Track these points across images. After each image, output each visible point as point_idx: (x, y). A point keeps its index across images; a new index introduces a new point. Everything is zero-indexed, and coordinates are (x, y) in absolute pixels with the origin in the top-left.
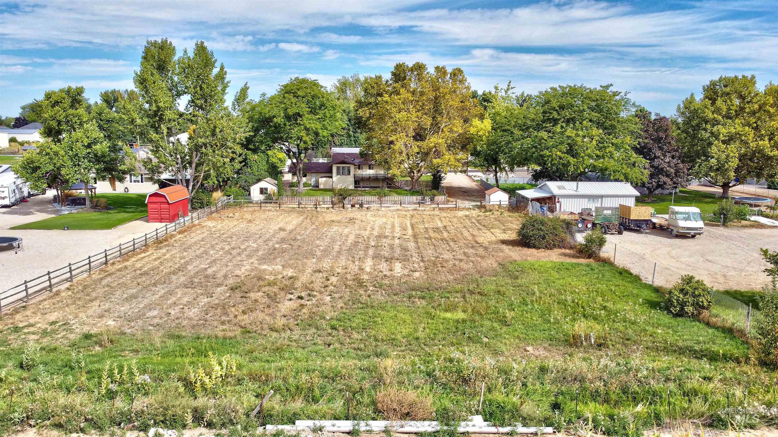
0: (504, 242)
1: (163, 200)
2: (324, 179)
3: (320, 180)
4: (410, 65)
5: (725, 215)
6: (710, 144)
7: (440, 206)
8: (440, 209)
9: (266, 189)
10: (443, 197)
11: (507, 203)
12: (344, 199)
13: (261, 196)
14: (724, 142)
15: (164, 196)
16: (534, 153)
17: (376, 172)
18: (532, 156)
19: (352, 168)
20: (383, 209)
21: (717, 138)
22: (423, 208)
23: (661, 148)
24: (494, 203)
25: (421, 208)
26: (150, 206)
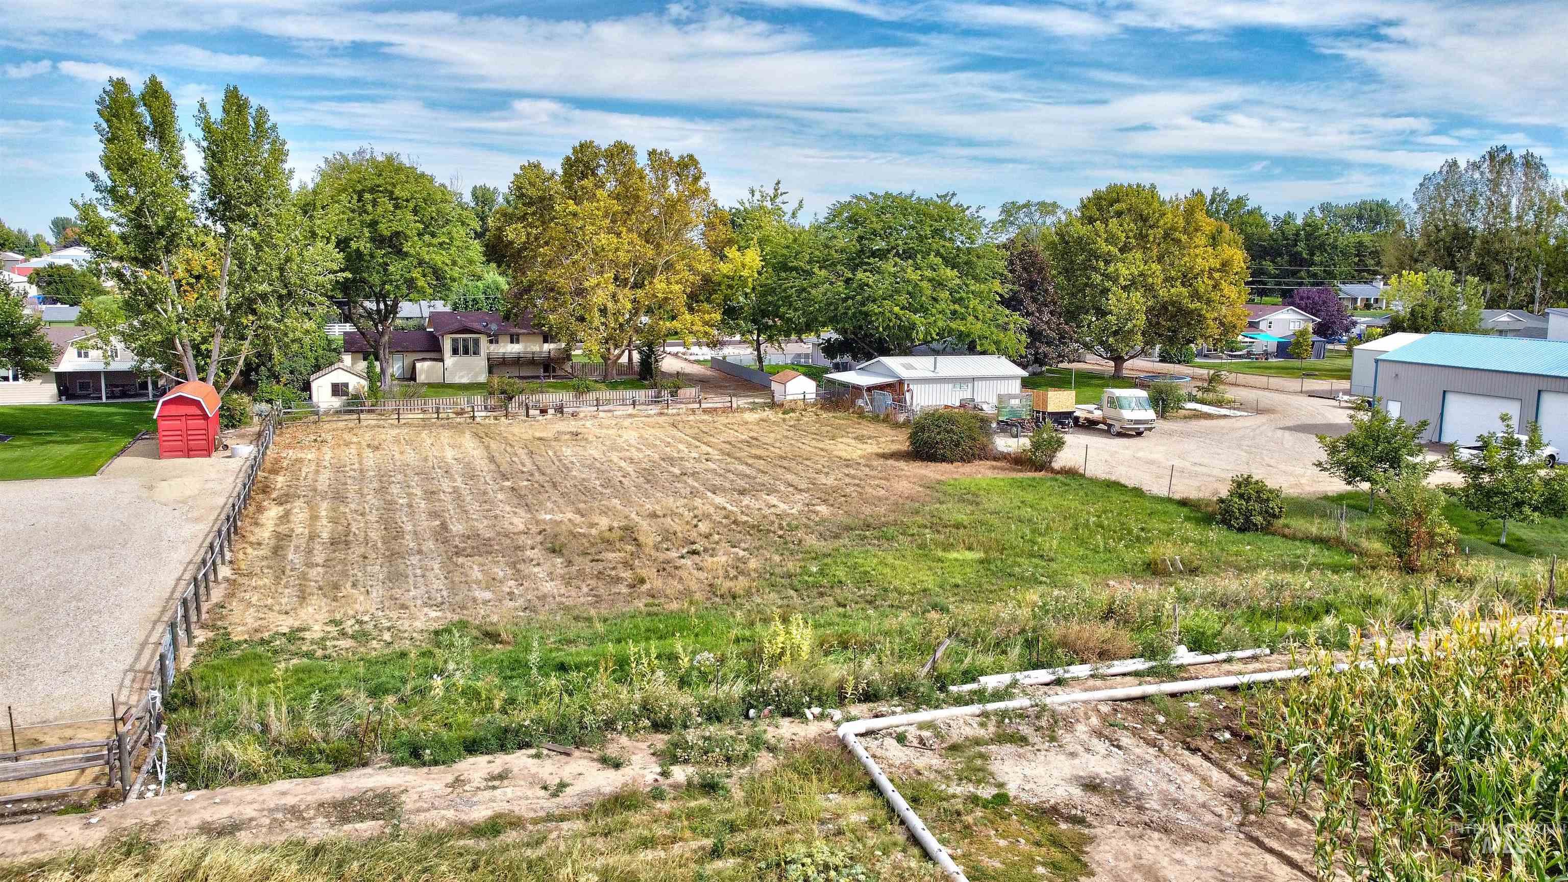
0: (884, 456)
1: (194, 410)
2: (427, 364)
3: (419, 365)
4: (604, 146)
5: (1163, 400)
6: (1105, 291)
7: (703, 406)
8: (705, 411)
9: (346, 385)
10: (693, 390)
11: (814, 396)
12: (510, 399)
13: (335, 399)
14: (1124, 288)
15: (197, 404)
16: (849, 309)
17: (526, 348)
18: (846, 313)
19: (484, 340)
20: (602, 414)
21: (1115, 280)
22: (674, 411)
23: (1035, 300)
24: (795, 397)
25: (670, 411)
26: (163, 424)
